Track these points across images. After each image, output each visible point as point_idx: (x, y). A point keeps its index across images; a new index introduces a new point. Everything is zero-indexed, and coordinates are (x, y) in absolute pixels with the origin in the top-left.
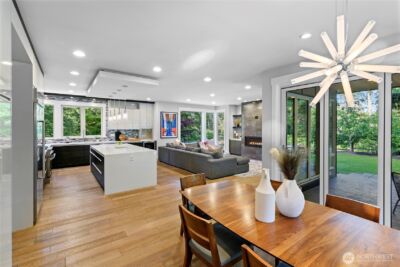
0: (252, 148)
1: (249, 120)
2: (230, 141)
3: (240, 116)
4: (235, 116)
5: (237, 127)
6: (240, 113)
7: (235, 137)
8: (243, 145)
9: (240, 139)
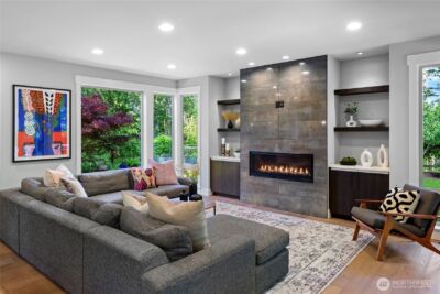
0: (268, 181)
1: (261, 111)
2: (212, 162)
3: (237, 102)
4: (223, 104)
5: (228, 129)
6: (236, 96)
7: (223, 152)
8: (245, 174)
9: (236, 158)
